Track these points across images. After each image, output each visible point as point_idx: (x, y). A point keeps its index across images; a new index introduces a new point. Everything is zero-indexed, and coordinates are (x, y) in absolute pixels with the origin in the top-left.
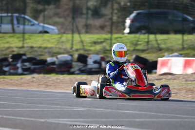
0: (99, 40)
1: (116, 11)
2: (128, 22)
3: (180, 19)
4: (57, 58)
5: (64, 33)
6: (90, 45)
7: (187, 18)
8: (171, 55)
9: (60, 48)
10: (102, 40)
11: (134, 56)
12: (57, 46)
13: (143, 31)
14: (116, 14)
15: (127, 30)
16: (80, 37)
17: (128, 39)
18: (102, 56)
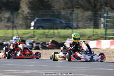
0: (26, 33)
1: (21, 19)
2: (33, 24)
3: (58, 22)
4: (9, 42)
5: (8, 29)
6: (22, 35)
7: (61, 22)
8: (71, 39)
9: (6, 37)
10: (27, 33)
11: (51, 40)
12: (5, 36)
13: (40, 28)
14: (21, 20)
15: (32, 28)
16: (17, 31)
17: (41, 32)
18: (33, 40)
